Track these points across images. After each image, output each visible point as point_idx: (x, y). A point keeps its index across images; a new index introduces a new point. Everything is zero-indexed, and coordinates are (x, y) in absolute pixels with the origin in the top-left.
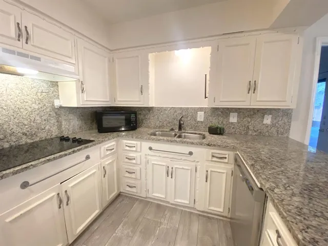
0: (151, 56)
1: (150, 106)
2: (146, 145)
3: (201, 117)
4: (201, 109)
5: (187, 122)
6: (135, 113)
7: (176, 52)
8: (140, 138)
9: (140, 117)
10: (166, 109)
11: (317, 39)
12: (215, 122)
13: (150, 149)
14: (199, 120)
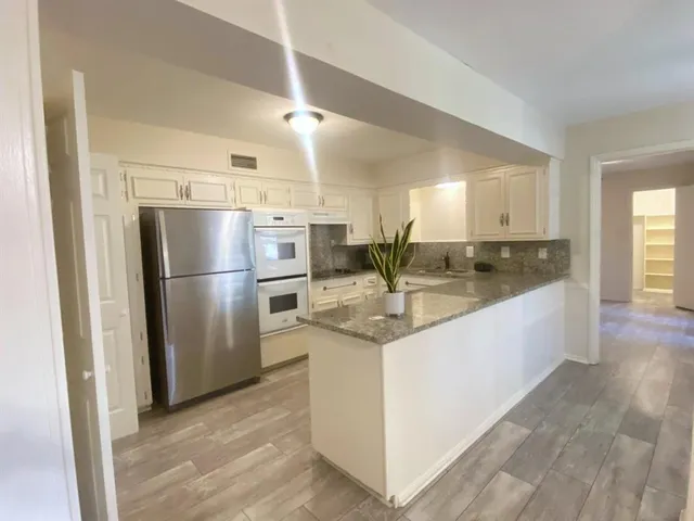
0: (414, 193)
2: (403, 279)
3: (470, 252)
4: (469, 244)
5: (452, 262)
7: (439, 186)
10: (432, 244)
11: (592, 158)
12: (485, 258)
13: (407, 283)
14: (468, 256)
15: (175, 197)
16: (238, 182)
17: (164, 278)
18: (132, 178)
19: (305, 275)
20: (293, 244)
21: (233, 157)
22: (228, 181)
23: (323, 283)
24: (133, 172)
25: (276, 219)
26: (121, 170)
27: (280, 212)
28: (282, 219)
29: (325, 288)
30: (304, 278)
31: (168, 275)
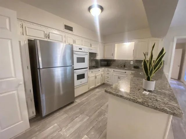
0: (116, 45)
1: (115, 59)
2: (112, 70)
4: (132, 60)
5: (126, 65)
6: (110, 61)
7: (124, 43)
8: (111, 68)
9: (111, 63)
10: (120, 60)
11: (175, 37)
12: (136, 64)
13: (114, 71)
14: (131, 64)
15: (43, 37)
16: (67, 35)
17: (39, 69)
18: (25, 27)
19: (87, 68)
20: (84, 58)
21: (65, 26)
22: (63, 34)
23: (92, 70)
24: (25, 24)
25: (79, 49)
26: (21, 23)
27: (81, 47)
28: (81, 49)
29: (92, 72)
30: (87, 69)
31: (41, 67)
